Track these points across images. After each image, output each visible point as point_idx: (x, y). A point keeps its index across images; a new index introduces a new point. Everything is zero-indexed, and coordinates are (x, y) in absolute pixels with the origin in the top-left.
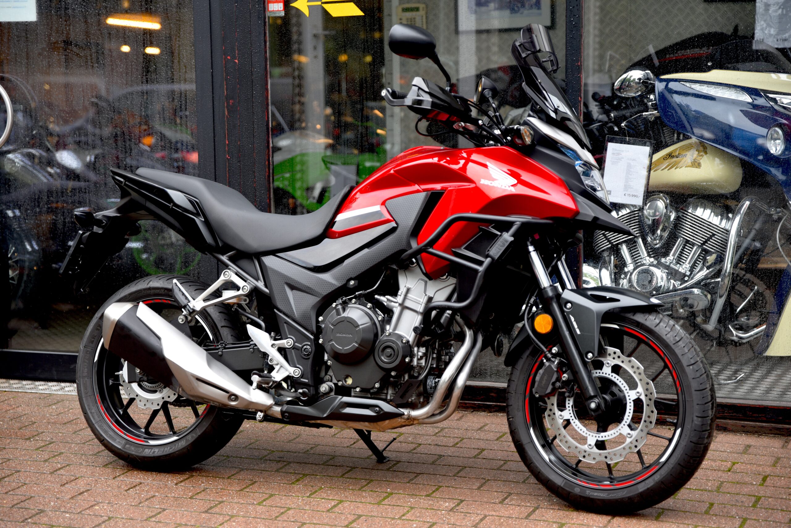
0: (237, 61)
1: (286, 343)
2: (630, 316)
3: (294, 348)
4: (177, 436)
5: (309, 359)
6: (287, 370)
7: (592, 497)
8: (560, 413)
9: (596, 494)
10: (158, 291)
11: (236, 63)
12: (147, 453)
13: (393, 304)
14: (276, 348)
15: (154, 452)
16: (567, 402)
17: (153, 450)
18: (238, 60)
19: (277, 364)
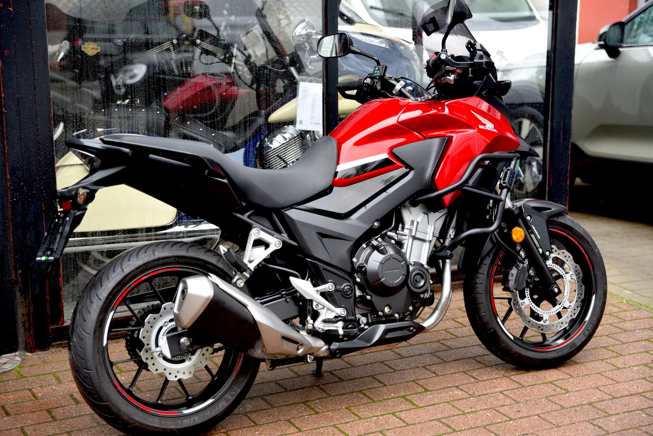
0: (11, 9)
1: (328, 287)
2: (555, 219)
3: (336, 290)
4: (212, 399)
5: (351, 297)
6: (333, 311)
7: (548, 358)
8: (521, 301)
9: (550, 355)
10: (168, 260)
11: (11, 11)
12: (187, 423)
13: (403, 237)
14: (319, 293)
15: (194, 420)
16: (526, 291)
17: (192, 419)
18: (13, 8)
19: (323, 308)
